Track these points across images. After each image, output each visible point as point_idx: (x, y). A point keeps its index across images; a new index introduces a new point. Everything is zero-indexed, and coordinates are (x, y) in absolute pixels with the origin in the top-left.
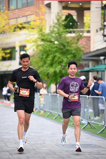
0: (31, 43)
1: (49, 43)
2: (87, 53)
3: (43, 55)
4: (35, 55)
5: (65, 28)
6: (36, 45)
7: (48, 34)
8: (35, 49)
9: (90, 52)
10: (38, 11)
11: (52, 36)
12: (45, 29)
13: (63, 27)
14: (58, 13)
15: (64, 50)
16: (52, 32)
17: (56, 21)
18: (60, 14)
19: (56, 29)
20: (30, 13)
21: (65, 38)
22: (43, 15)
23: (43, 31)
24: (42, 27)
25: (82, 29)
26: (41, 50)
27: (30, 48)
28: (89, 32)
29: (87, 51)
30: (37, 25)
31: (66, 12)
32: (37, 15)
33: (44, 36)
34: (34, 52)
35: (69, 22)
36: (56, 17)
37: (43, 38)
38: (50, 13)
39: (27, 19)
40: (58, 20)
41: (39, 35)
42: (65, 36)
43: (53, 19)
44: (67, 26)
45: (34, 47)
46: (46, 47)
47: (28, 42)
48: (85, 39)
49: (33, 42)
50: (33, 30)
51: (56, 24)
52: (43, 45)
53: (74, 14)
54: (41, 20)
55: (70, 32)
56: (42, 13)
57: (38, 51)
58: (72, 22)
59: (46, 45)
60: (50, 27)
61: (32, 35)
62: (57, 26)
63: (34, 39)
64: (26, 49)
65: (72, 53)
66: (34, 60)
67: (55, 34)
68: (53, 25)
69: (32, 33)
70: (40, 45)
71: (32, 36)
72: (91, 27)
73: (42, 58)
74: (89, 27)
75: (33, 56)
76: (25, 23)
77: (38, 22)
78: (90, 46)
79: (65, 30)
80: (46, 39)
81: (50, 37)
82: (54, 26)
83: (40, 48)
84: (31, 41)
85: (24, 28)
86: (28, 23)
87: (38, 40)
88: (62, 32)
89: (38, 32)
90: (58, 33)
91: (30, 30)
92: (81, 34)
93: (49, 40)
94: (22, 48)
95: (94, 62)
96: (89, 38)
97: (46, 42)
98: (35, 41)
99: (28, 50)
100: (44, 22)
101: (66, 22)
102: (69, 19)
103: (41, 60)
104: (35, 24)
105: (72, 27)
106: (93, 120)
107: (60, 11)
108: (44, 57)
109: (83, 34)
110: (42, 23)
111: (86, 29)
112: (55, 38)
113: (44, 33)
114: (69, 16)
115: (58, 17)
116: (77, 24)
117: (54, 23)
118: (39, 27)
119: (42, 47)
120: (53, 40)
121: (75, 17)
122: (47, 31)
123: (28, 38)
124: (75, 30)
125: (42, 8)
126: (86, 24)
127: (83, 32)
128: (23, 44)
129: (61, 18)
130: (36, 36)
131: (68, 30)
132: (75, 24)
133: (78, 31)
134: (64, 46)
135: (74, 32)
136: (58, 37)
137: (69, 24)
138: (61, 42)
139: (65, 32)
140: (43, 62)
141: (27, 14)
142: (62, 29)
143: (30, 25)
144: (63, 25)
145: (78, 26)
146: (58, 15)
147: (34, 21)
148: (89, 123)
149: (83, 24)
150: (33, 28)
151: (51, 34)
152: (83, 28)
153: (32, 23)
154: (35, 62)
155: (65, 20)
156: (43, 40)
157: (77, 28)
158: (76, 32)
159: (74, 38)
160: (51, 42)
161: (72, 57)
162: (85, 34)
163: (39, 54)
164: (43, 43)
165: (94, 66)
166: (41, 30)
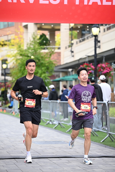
0: (11, 58)
1: (26, 58)
2: (58, 66)
3: (21, 67)
4: (15, 67)
5: (39, 45)
6: (15, 59)
7: (26, 50)
8: (15, 63)
9: (61, 65)
10: (17, 31)
11: (29, 52)
12: (23, 46)
13: (38, 44)
14: (34, 33)
15: (39, 63)
16: (29, 48)
17: (32, 40)
18: (35, 34)
19: (32, 46)
20: (11, 33)
21: (40, 53)
22: (21, 34)
23: (22, 47)
24: (21, 44)
25: (54, 47)
26: (19, 63)
27: (11, 62)
28: (59, 48)
29: (58, 64)
30: (16, 43)
31: (41, 32)
32: (16, 34)
33: (22, 52)
34: (13, 65)
35: (43, 40)
36: (32, 36)
37: (21, 53)
38: (27, 32)
39: (8, 38)
40: (34, 39)
41: (18, 51)
42: (39, 52)
43: (30, 38)
44: (41, 44)
45: (14, 61)
46: (24, 61)
47: (9, 56)
48: (56, 54)
49: (13, 56)
50: (13, 47)
51: (32, 42)
52: (22, 59)
53: (47, 34)
54: (20, 38)
55: (44, 49)
56: (20, 32)
57: (17, 64)
58: (46, 41)
59: (24, 59)
60: (27, 44)
61: (13, 50)
62: (33, 43)
63: (14, 54)
64: (7, 62)
65: (45, 66)
66: (14, 72)
67: (32, 50)
68: (29, 42)
69: (12, 49)
70: (19, 59)
71: (12, 52)
72: (61, 44)
73: (20, 70)
74: (60, 45)
75: (13, 68)
76: (6, 41)
77: (17, 40)
78: (60, 60)
79: (40, 47)
80: (24, 54)
81: (27, 52)
82: (31, 44)
83: (19, 61)
84: (12, 56)
85: (5, 45)
86: (9, 41)
87: (17, 55)
88: (37, 49)
89: (17, 48)
90: (34, 49)
91: (10, 46)
92: (53, 50)
93: (26, 55)
94: (3, 62)
95: (63, 73)
96: (59, 54)
97: (24, 57)
98: (15, 56)
99: (9, 63)
100: (22, 40)
101: (40, 41)
102: (43, 38)
103: (20, 72)
104: (15, 42)
105: (45, 44)
106: (63, 121)
107: (36, 31)
108: (23, 69)
109: (54, 51)
110: (20, 41)
111: (57, 46)
112: (31, 54)
113: (22, 49)
114: (43, 36)
115: (34, 36)
116: (50, 42)
117: (30, 41)
118: (18, 44)
119: (21, 61)
120: (29, 55)
121: (48, 37)
122: (25, 47)
123: (9, 54)
124: (48, 47)
125: (20, 29)
126: (57, 42)
127: (54, 48)
128: (5, 58)
129: (36, 37)
130: (16, 52)
131: (42, 47)
132: (48, 42)
133: (51, 48)
134: (39, 60)
135: (47, 48)
136: (34, 52)
137: (43, 42)
138: (36, 56)
139: (40, 48)
140: (22, 74)
141: (8, 34)
142: (37, 46)
143: (10, 42)
144: (38, 43)
145: (51, 44)
146: (34, 35)
147: (14, 39)
148: (59, 124)
149: (54, 42)
150: (13, 45)
151: (28, 50)
152: (54, 45)
153: (12, 41)
154: (15, 73)
155: (40, 39)
156: (21, 55)
157: (49, 45)
158: (49, 49)
159: (47, 53)
160: (28, 56)
161: (45, 69)
162: (57, 51)
163: (18, 66)
164: (21, 57)
165: (64, 77)
166: (20, 47)
